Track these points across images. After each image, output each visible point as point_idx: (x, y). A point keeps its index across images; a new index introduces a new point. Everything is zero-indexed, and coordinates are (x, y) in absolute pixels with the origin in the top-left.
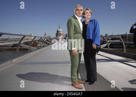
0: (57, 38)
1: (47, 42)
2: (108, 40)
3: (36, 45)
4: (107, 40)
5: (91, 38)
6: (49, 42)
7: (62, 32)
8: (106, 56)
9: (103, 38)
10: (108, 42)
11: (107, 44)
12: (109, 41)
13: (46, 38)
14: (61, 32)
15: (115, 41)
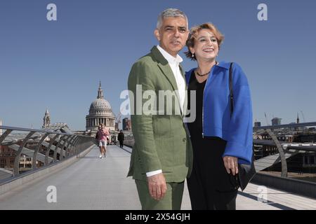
0: (90, 134)
1: (53, 147)
2: (282, 140)
3: (12, 161)
4: (277, 141)
5: (220, 134)
6: (59, 150)
7: (110, 111)
8: (276, 202)
9: (262, 135)
10: (280, 150)
11: (280, 158)
12: (286, 145)
13: (48, 134)
14: (106, 111)
15: (308, 145)
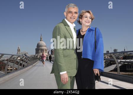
0: (37, 56)
1: (21, 62)
2: (118, 58)
3: (4, 68)
4: (115, 59)
6: (24, 63)
7: (46, 46)
9: (110, 56)
10: (117, 63)
11: (117, 66)
12: (119, 61)
13: (19, 56)
14: (44, 46)
15: (129, 60)
